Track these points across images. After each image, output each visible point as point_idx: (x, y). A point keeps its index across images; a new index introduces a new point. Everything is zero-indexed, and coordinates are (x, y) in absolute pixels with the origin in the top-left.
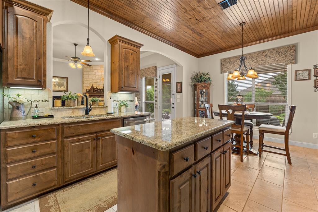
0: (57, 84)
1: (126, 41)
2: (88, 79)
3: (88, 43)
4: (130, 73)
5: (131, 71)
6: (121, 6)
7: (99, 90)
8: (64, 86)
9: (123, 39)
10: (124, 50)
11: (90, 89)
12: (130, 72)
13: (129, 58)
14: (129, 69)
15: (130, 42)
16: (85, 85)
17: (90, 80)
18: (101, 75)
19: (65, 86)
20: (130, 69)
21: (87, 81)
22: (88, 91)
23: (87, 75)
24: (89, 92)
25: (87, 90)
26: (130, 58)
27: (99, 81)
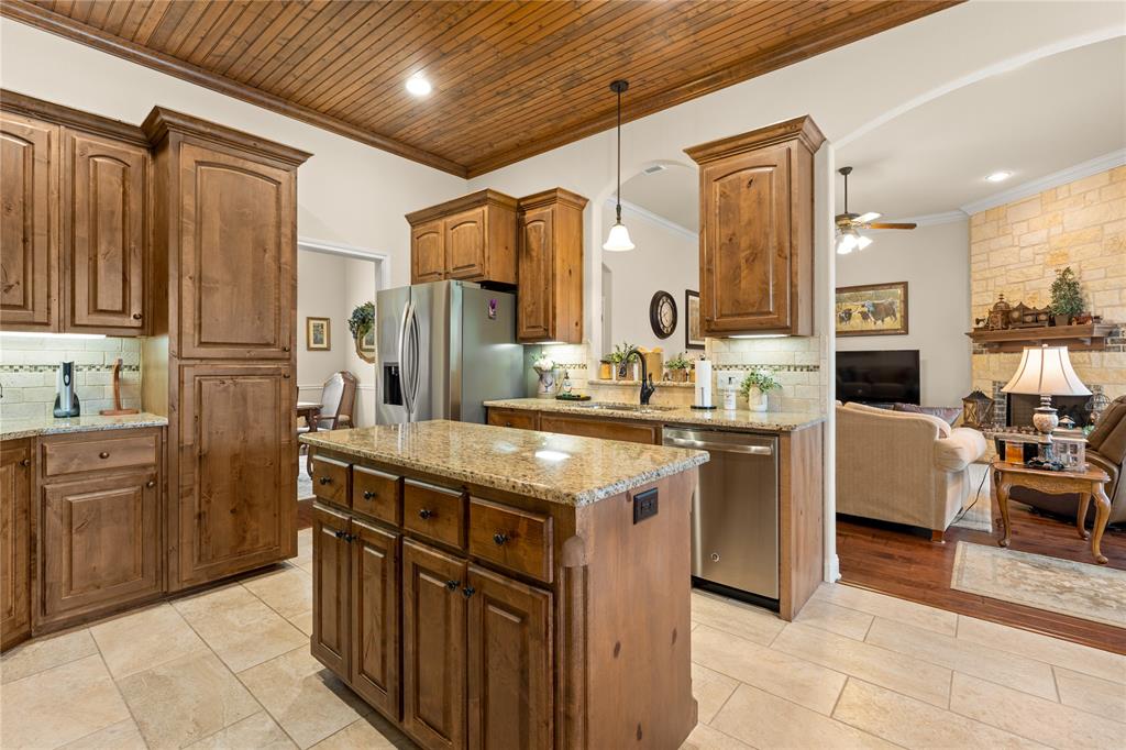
0: (871, 309)
1: (722, 148)
2: (987, 274)
3: (619, 219)
4: (743, 261)
5: (748, 252)
6: (695, 45)
7: (1029, 319)
8: (895, 316)
9: (709, 151)
10: (718, 184)
11: (987, 315)
12: (743, 255)
13: (738, 206)
14: (739, 247)
15: (740, 143)
16: (976, 300)
17: (995, 277)
18: (1048, 242)
19: (898, 315)
20: (743, 245)
21: (984, 283)
22: (981, 325)
23: (985, 257)
24: (986, 327)
25: (978, 321)
26: (743, 204)
27: (1037, 270)
